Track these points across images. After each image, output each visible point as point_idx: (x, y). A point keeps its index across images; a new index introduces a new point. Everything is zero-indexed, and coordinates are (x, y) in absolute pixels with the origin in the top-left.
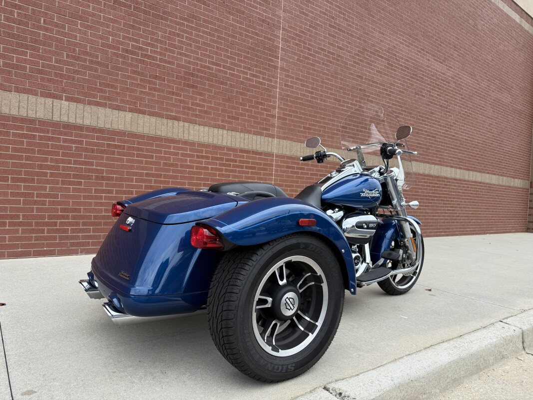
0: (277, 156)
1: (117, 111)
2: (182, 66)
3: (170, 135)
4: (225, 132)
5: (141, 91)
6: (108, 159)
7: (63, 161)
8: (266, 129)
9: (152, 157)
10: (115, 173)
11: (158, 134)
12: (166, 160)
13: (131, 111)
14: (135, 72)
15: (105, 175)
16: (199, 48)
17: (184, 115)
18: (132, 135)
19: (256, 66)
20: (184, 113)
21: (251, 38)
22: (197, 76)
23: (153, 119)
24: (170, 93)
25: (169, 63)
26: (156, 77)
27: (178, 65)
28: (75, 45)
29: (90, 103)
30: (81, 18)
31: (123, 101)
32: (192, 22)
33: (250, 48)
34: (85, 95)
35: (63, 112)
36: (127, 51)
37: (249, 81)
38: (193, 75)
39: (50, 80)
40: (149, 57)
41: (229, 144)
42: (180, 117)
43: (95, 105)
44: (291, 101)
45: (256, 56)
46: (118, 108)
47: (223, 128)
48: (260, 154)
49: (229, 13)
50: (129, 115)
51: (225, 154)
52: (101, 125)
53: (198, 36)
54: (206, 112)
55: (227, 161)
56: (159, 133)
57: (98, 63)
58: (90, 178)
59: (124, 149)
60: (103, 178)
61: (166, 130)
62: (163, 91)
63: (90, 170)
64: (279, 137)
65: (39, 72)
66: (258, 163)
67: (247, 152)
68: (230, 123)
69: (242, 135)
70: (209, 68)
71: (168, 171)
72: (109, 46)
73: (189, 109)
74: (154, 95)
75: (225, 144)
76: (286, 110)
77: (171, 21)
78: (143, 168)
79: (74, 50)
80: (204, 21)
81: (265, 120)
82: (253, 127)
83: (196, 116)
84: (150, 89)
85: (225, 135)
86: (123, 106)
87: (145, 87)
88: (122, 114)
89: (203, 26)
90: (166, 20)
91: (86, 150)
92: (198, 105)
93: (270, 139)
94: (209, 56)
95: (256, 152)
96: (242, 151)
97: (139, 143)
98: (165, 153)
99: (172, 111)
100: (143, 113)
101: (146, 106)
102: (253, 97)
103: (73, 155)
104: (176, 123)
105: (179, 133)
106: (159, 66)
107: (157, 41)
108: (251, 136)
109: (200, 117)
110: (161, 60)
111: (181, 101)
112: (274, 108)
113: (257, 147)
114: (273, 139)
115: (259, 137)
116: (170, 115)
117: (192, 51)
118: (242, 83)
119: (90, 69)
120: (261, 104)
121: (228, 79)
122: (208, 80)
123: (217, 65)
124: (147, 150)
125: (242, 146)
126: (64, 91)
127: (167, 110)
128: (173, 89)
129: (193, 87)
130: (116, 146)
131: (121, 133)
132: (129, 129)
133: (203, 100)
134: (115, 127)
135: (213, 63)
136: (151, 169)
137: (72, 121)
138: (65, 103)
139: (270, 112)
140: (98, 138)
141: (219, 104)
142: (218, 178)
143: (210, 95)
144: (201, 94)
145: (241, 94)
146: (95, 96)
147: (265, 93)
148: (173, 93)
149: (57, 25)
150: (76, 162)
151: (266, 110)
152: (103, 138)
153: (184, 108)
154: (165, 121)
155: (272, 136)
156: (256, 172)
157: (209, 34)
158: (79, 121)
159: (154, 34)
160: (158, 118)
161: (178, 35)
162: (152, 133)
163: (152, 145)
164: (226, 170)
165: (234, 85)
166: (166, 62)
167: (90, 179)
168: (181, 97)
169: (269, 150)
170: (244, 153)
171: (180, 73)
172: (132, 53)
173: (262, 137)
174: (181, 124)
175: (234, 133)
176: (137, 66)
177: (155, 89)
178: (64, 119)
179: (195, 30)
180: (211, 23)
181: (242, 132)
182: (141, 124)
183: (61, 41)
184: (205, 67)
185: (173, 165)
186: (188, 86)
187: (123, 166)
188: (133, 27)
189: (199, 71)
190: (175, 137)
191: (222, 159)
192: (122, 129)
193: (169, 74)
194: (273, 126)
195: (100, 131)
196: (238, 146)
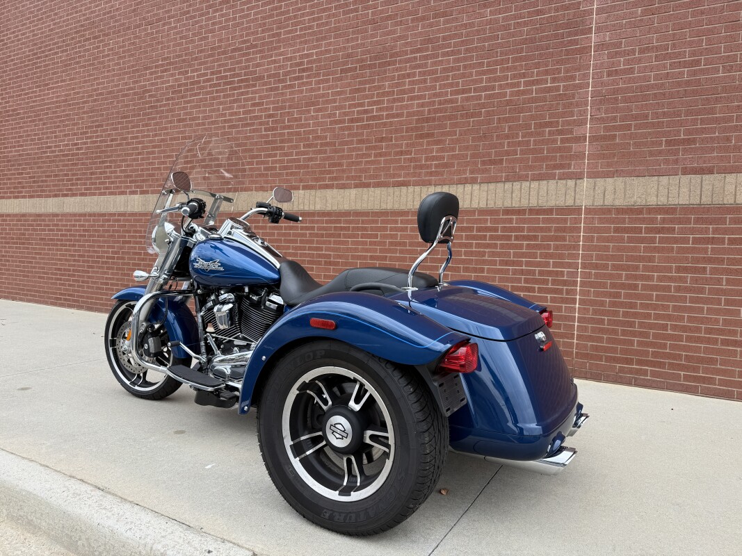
0: (588, 211)
1: (343, 190)
2: (414, 114)
3: (396, 207)
4: (476, 187)
5: (366, 162)
6: (335, 242)
7: (301, 248)
8: (561, 166)
9: (376, 236)
10: (340, 257)
11: (383, 208)
12: (392, 238)
13: (356, 186)
14: (360, 142)
15: (332, 260)
16: (436, 80)
17: (415, 176)
18: (358, 214)
19: (537, 66)
20: (414, 175)
21: (525, 24)
22: (434, 119)
23: (378, 191)
24: (397, 153)
25: (398, 115)
26: (382, 140)
27: (409, 114)
28: (309, 132)
29: (321, 187)
30: (313, 104)
31: (348, 178)
32: (427, 50)
33: (524, 41)
34: (317, 180)
35: (301, 201)
36: (352, 121)
37: (523, 94)
38: (427, 120)
39: (292, 174)
40: (374, 118)
41: (483, 205)
42: (409, 181)
43: (324, 188)
44: (625, 100)
45: (537, 49)
46: (344, 187)
47: (473, 181)
48: (549, 211)
49: (485, 6)
50: (353, 192)
51: (476, 221)
52: (329, 208)
53: (435, 64)
54: (446, 165)
55: (480, 231)
56: (384, 206)
57: (327, 144)
58: (319, 263)
59: (349, 230)
60: (330, 263)
61: (392, 200)
62: (389, 154)
63: (320, 256)
64: (593, 175)
65: (285, 168)
66: (542, 229)
67: (520, 212)
68: (484, 171)
69: (508, 185)
70: (451, 101)
71: (395, 251)
72: (336, 122)
73: (421, 167)
74: (379, 162)
75: (475, 205)
76: (614, 119)
77: (400, 62)
78: (367, 250)
79: (309, 138)
80: (444, 38)
81: (559, 150)
82: (531, 168)
83: (431, 174)
84: (376, 156)
85: (476, 193)
86: (348, 184)
87: (369, 156)
88: (347, 191)
89: (443, 46)
90: (394, 63)
91: (317, 235)
92: (434, 158)
93: (571, 183)
94: (451, 85)
95: (538, 210)
96: (508, 211)
97: (363, 222)
98: (391, 229)
99: (400, 176)
100: (367, 185)
101: (371, 177)
102: (532, 118)
103: (307, 242)
104: (404, 189)
105: (407, 201)
106: (385, 124)
107: (384, 94)
108: (526, 184)
109: (437, 174)
110: (388, 116)
111: (411, 160)
112: (583, 122)
113: (540, 202)
114: (578, 181)
115: (545, 182)
116: (397, 181)
117: (427, 89)
118: (509, 103)
119: (320, 152)
120: (550, 124)
121: (483, 105)
122: (450, 118)
123: (463, 91)
124: (372, 229)
125: (508, 204)
126: (301, 181)
127: (394, 176)
128: (402, 148)
129: (428, 135)
130: (342, 229)
131: (347, 213)
132: (354, 208)
133: (442, 150)
134: (341, 207)
135: (457, 92)
136: (375, 251)
137: (306, 208)
138: (301, 192)
139: (571, 132)
140: (327, 222)
141: (467, 148)
142: (463, 257)
143: (452, 139)
144: (438, 142)
145: (506, 120)
146: (324, 179)
147: (558, 104)
148: (401, 153)
149: (296, 119)
150: (310, 249)
151: (560, 132)
152: (331, 222)
153: (415, 167)
154: (391, 190)
155: (578, 176)
156: (537, 245)
157: (453, 53)
158: (312, 208)
159: (379, 87)
160: (383, 189)
161: (409, 75)
162: (377, 207)
163: (376, 222)
164: (478, 245)
165: (493, 111)
166: (393, 116)
167: (320, 265)
168: (411, 155)
169: (570, 202)
170: (512, 214)
171: (410, 123)
172: (358, 120)
173: (551, 182)
174: (411, 189)
175: (492, 186)
176: (363, 134)
177: (381, 155)
178: (301, 207)
179: (431, 59)
180: (455, 36)
181: (507, 180)
182: (366, 199)
183: (298, 134)
184: (446, 102)
185: (400, 244)
186: (421, 136)
187: (348, 250)
188: (358, 90)
189: (436, 111)
190: (403, 207)
191: (471, 229)
192: (348, 209)
193: (396, 131)
194: (581, 156)
195: (328, 214)
196: (499, 204)
